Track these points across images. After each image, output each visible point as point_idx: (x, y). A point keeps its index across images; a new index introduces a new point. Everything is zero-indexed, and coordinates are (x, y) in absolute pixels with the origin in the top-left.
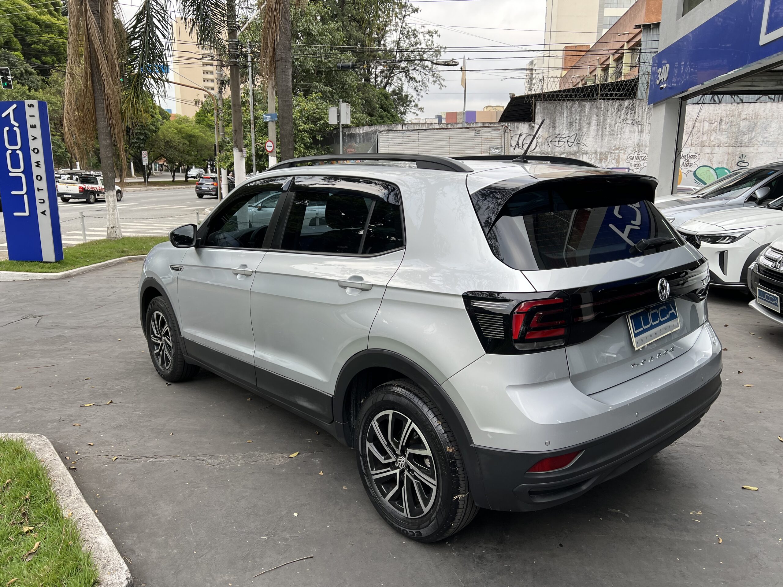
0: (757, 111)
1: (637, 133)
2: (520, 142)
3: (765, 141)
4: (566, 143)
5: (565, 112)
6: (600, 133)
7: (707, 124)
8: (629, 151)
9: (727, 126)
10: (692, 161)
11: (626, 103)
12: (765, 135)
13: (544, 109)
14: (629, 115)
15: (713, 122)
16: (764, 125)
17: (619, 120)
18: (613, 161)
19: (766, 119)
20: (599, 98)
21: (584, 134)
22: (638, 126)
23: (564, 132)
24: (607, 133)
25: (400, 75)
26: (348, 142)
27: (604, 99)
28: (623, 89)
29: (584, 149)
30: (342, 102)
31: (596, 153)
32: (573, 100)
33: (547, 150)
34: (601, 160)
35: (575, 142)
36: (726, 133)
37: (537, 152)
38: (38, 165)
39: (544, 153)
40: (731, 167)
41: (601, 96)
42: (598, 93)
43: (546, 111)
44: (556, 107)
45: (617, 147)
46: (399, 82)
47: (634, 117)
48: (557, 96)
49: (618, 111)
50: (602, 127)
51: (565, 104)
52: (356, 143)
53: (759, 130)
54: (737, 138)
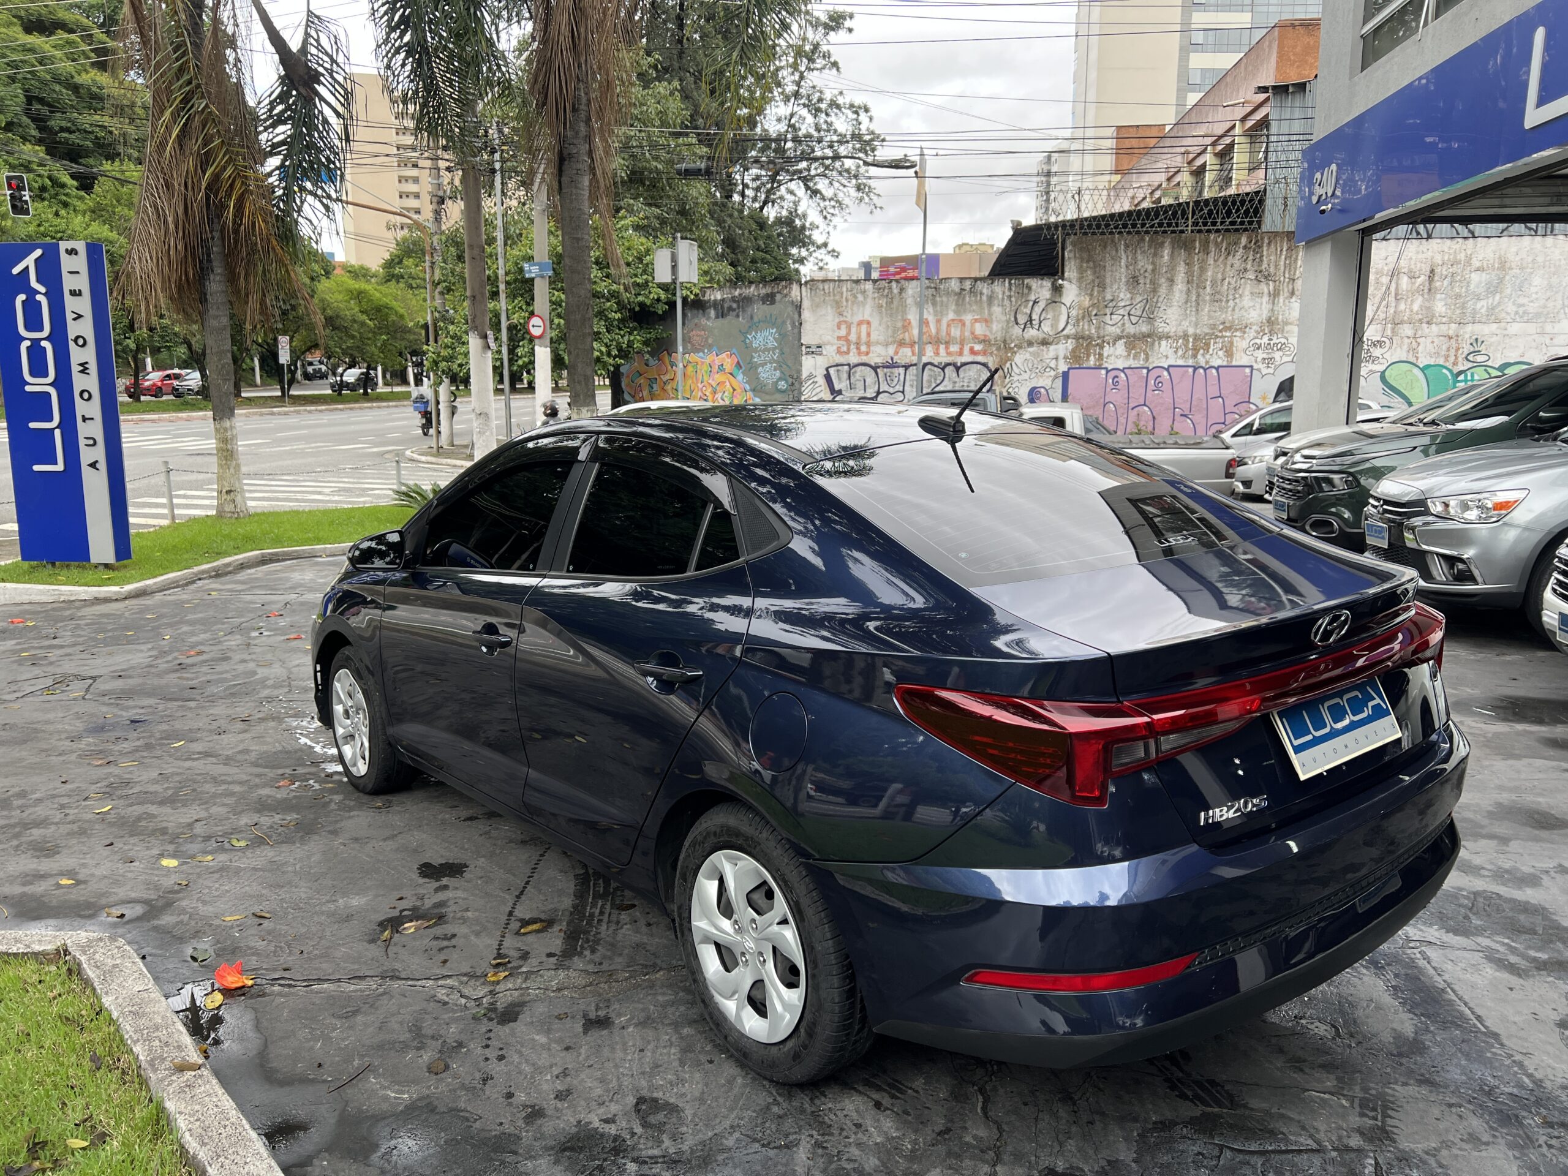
0: (1503, 253)
1: (1265, 299)
2: (1035, 316)
3: (1521, 313)
4: (1126, 317)
5: (1124, 257)
6: (1194, 298)
7: (1404, 281)
8: (1251, 333)
9: (1446, 282)
10: (1377, 352)
11: (1243, 239)
12: (1522, 300)
13: (1081, 251)
14: (1250, 263)
15: (1417, 273)
16: (1518, 282)
17: (1230, 272)
18: (1221, 353)
19: (1522, 268)
20: (1190, 228)
21: (1161, 299)
22: (1268, 284)
23: (1122, 295)
24: (1208, 298)
25: (793, 185)
26: (693, 318)
27: (1199, 231)
28: (1238, 210)
29: (1161, 327)
30: (682, 238)
31: (1185, 336)
32: (1138, 233)
33: (1089, 330)
34: (1196, 351)
35: (1145, 314)
36: (1444, 296)
37: (1068, 337)
38: (84, 368)
39: (1083, 338)
40: (1455, 364)
41: (1195, 224)
42: (1187, 219)
43: (1085, 255)
44: (1105, 247)
45: (1227, 325)
46: (789, 197)
47: (1260, 265)
48: (1107, 226)
49: (1229, 254)
50: (1198, 286)
51: (1123, 242)
52: (709, 319)
53: (1509, 291)
54: (1464, 306)
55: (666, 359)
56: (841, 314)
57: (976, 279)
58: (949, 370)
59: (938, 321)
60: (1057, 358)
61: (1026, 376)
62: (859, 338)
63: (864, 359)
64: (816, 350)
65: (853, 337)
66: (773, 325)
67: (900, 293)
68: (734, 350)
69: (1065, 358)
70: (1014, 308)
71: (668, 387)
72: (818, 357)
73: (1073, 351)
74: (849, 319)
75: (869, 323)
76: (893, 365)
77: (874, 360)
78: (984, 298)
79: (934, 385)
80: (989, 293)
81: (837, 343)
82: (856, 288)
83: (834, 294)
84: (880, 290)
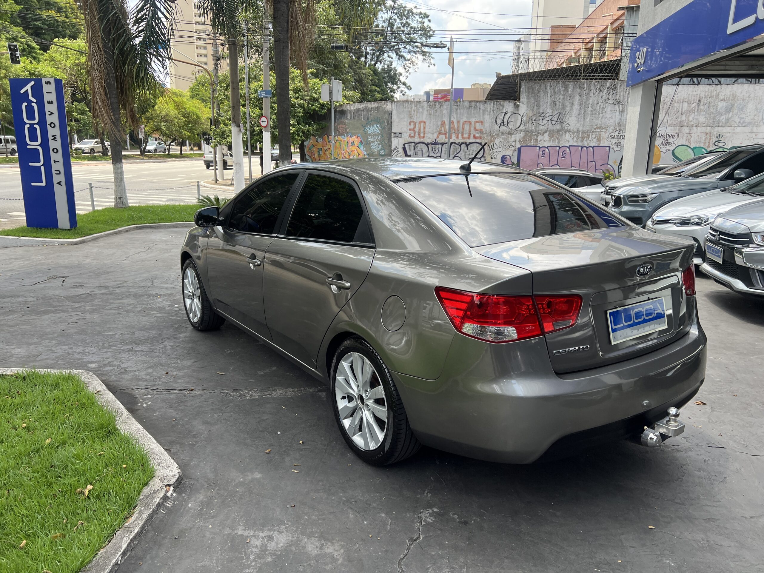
0: (734, 92)
1: (618, 113)
2: (505, 120)
3: (742, 122)
4: (550, 122)
5: (549, 91)
6: (583, 113)
7: (686, 105)
8: (610, 130)
9: (706, 106)
10: (671, 140)
11: (608, 83)
12: (742, 116)
13: (529, 88)
14: (611, 96)
15: (692, 102)
16: (741, 107)
17: (601, 100)
18: (595, 140)
19: (743, 100)
20: (582, 78)
21: (567, 113)
22: (619, 106)
23: (548, 111)
24: (589, 112)
25: (390, 53)
26: (340, 118)
27: (587, 79)
28: (606, 70)
29: (567, 127)
30: (334, 79)
31: (578, 131)
32: (557, 79)
33: (531, 128)
34: (583, 138)
35: (559, 120)
36: (704, 113)
37: (521, 131)
38: (54, 139)
39: (528, 131)
40: (708, 147)
41: (584, 76)
42: (581, 73)
43: (531, 90)
44: (540, 86)
45: (599, 126)
46: (389, 59)
47: (615, 97)
48: (542, 77)
49: (601, 90)
50: (585, 107)
51: (549, 84)
52: (347, 119)
53: (736, 111)
54: (714, 118)
55: (326, 139)
56: (411, 118)
57: (477, 102)
58: (463, 146)
59: (458, 122)
60: (515, 141)
61: (500, 150)
62: (420, 129)
63: (422, 140)
64: (399, 135)
65: (417, 129)
66: (378, 123)
67: (440, 107)
68: (359, 135)
69: (520, 141)
70: (495, 116)
71: (327, 153)
72: (399, 139)
73: (524, 137)
74: (415, 120)
75: (425, 122)
76: (436, 143)
77: (427, 140)
78: (481, 111)
79: (455, 153)
80: (484, 108)
81: (409, 132)
82: (419, 105)
83: (408, 108)
84: (430, 106)
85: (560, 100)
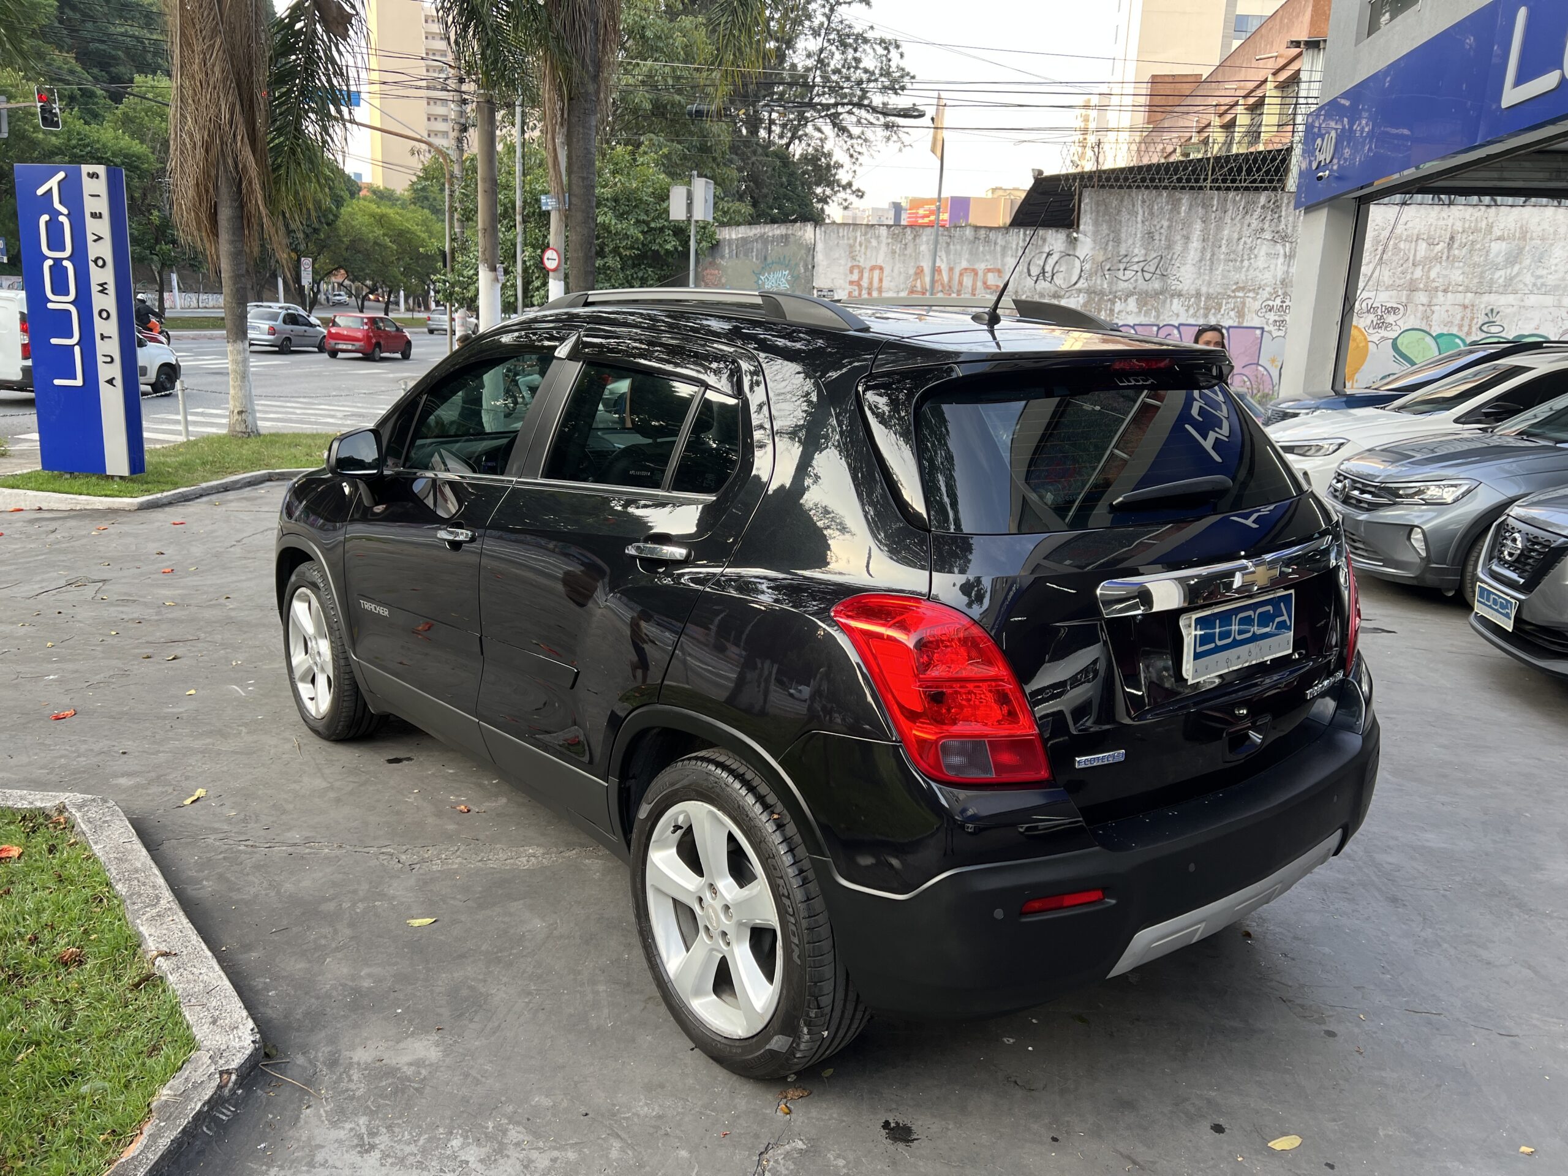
0: (1522, 222)
1: (1281, 260)
2: (1048, 268)
3: (1539, 284)
4: (1139, 274)
5: (1140, 212)
6: (1209, 257)
7: (1423, 246)
8: (1264, 295)
9: (1464, 250)
10: (1390, 319)
11: (1263, 198)
12: (1540, 272)
13: (1098, 204)
14: (1267, 223)
15: (1436, 241)
16: (1538, 253)
17: (1246, 232)
18: (1232, 314)
19: (1543, 239)
20: (1208, 185)
21: (1175, 256)
22: (1284, 245)
23: (1136, 251)
24: (1222, 257)
25: (820, 122)
27: (1219, 189)
28: (1259, 170)
29: (1175, 285)
30: (700, 175)
31: (1198, 295)
32: (1156, 188)
33: (1102, 285)
34: (1207, 309)
35: (1158, 272)
36: (1461, 264)
37: (1080, 291)
38: (103, 288)
39: (1095, 292)
40: (1469, 334)
41: (1213, 181)
42: (1207, 175)
43: (1102, 208)
44: (1122, 201)
45: (1241, 285)
46: (817, 135)
47: (1277, 226)
48: (1126, 179)
49: (1247, 213)
50: (1213, 245)
51: (1140, 197)
52: (722, 257)
53: (1528, 262)
54: (1481, 276)
56: (853, 258)
57: (991, 229)
59: (951, 269)
62: (871, 283)
65: (865, 283)
66: (787, 267)
67: (914, 239)
70: (1028, 260)
73: (1085, 305)
74: (861, 264)
75: (881, 268)
78: (998, 248)
80: (1003, 243)
81: (849, 288)
82: (871, 232)
83: (848, 239)
84: (894, 236)
85: (1162, 231)
